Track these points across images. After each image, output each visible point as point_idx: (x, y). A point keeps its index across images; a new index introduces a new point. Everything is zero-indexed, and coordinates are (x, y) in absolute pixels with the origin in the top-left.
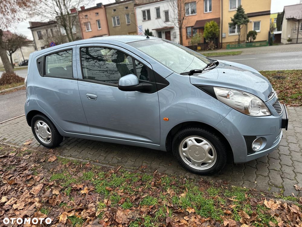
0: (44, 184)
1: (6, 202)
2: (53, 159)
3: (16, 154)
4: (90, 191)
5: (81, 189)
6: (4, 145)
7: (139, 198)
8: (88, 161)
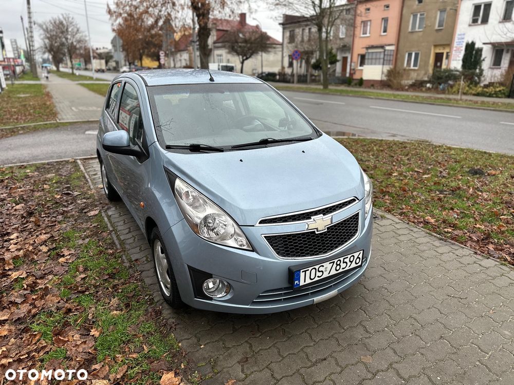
0: (52, 237)
1: (13, 239)
2: (92, 213)
3: (79, 195)
4: (66, 262)
5: (63, 256)
6: (87, 181)
7: (83, 292)
8: (111, 229)
